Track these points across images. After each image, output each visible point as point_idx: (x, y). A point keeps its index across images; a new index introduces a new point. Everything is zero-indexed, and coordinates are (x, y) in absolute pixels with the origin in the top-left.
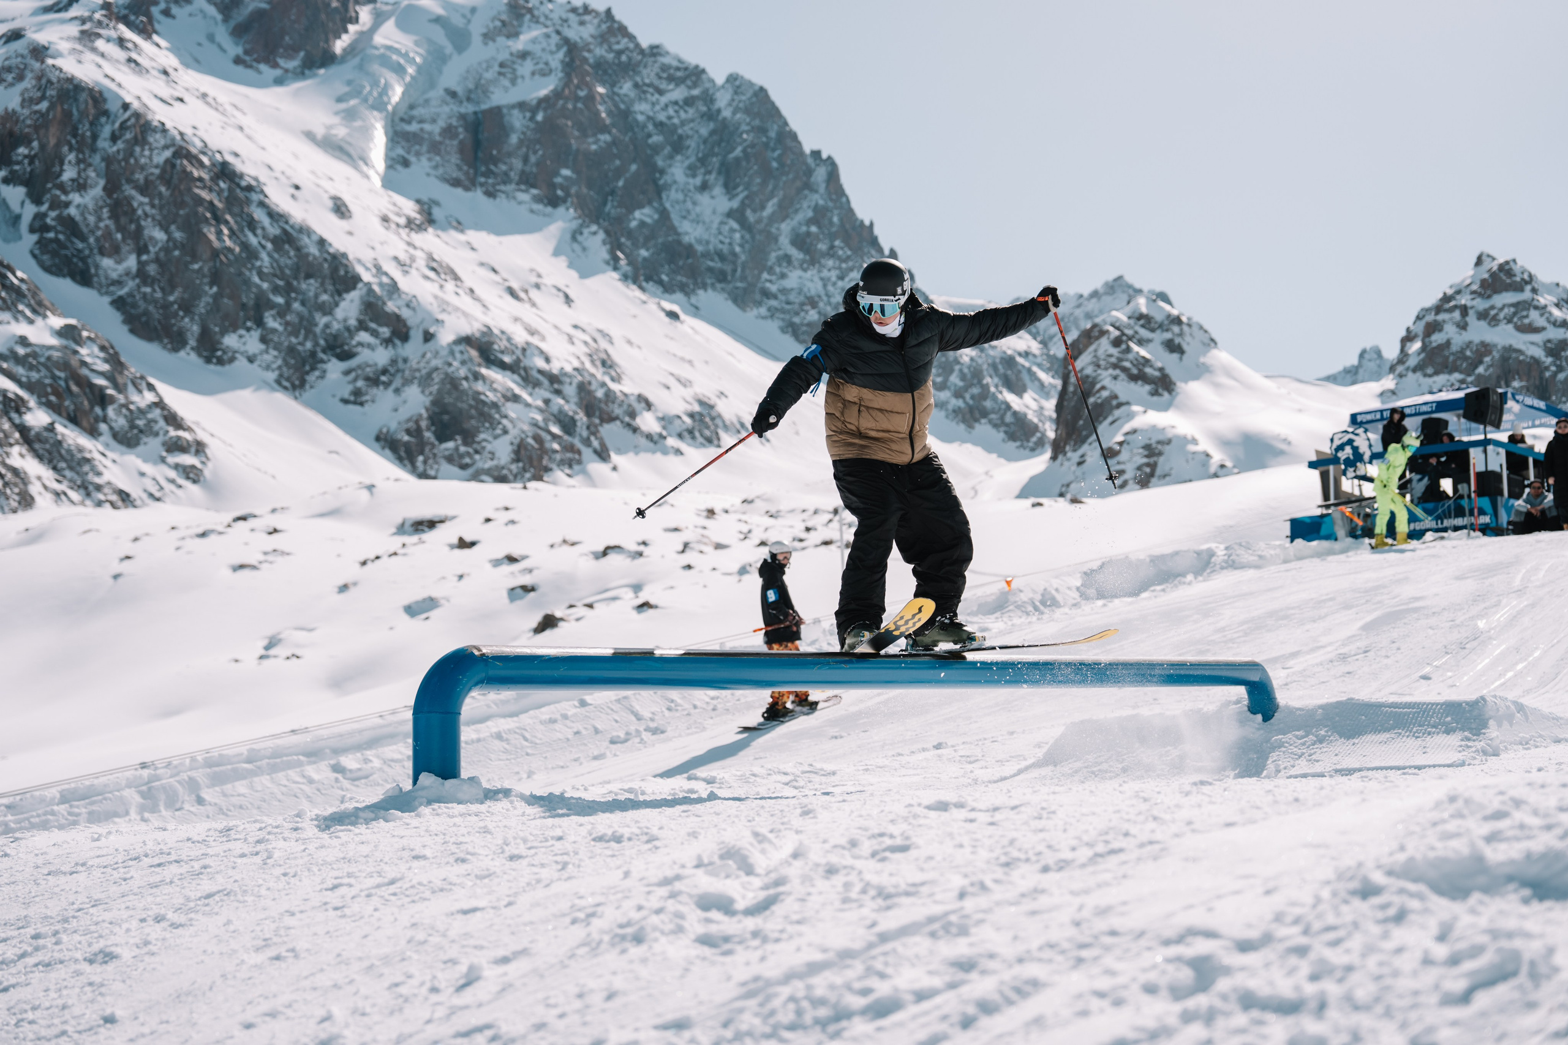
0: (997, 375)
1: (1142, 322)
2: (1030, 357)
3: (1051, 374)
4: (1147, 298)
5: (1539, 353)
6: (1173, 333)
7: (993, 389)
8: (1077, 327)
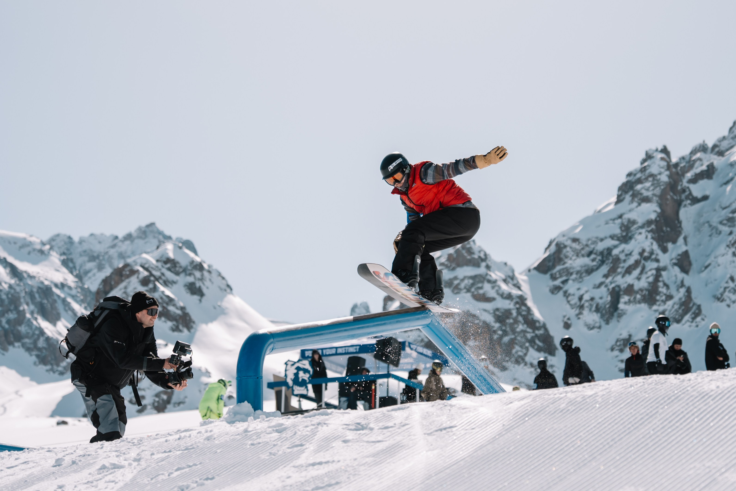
0: (33, 303)
1: (168, 265)
2: (66, 289)
3: (83, 305)
4: (175, 245)
5: (489, 319)
6: (195, 278)
7: (28, 316)
8: (111, 265)
